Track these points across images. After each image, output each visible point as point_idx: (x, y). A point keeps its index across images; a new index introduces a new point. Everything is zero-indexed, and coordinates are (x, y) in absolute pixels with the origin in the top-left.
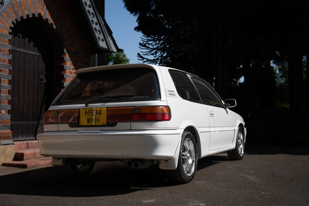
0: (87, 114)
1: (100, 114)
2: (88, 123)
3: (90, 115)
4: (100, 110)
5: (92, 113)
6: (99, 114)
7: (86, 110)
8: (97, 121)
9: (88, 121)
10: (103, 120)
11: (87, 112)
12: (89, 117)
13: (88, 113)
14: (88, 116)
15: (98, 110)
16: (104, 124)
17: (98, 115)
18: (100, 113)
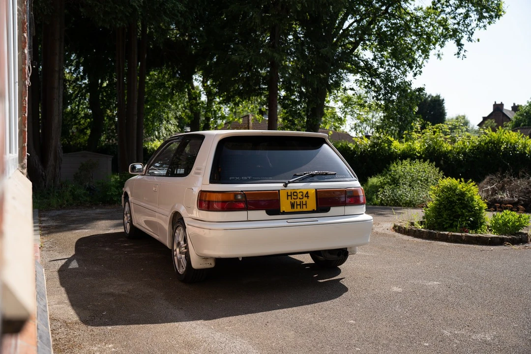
0: (289, 197)
1: (308, 197)
2: (292, 208)
3: (294, 198)
4: (307, 193)
5: (297, 195)
6: (305, 196)
7: (287, 193)
8: (304, 206)
9: (293, 205)
10: (312, 204)
11: (289, 194)
12: (293, 201)
13: (291, 196)
14: (291, 199)
15: (305, 193)
16: (314, 210)
17: (305, 199)
18: (307, 195)
